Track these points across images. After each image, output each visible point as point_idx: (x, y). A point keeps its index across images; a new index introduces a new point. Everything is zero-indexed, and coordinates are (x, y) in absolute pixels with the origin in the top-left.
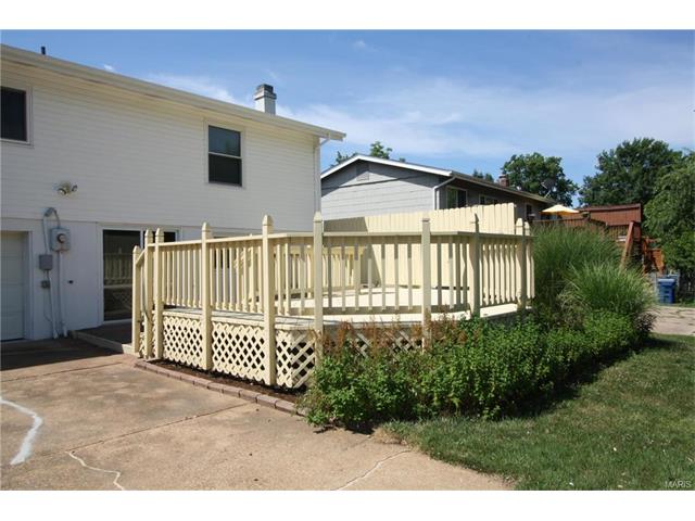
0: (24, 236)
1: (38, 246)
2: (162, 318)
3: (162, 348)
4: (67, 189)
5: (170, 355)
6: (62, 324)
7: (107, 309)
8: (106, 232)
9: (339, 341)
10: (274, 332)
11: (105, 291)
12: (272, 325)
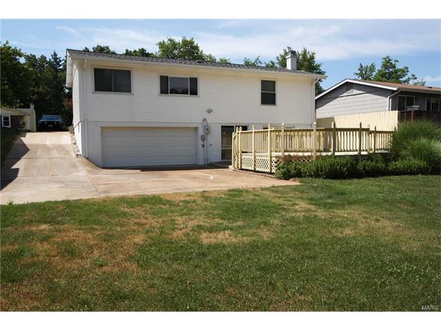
0: (196, 129)
1: (201, 132)
2: (241, 155)
3: (241, 166)
4: (209, 111)
5: (243, 167)
6: (208, 160)
7: (222, 155)
8: (222, 127)
9: (288, 160)
10: (271, 157)
11: (222, 150)
12: (271, 155)
